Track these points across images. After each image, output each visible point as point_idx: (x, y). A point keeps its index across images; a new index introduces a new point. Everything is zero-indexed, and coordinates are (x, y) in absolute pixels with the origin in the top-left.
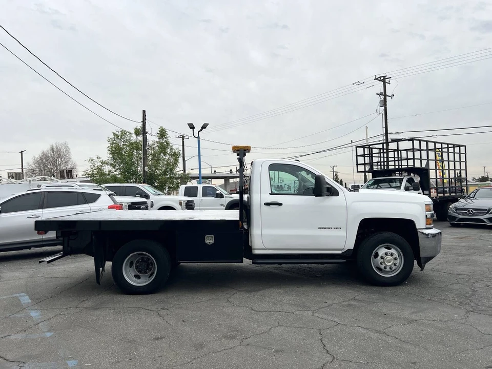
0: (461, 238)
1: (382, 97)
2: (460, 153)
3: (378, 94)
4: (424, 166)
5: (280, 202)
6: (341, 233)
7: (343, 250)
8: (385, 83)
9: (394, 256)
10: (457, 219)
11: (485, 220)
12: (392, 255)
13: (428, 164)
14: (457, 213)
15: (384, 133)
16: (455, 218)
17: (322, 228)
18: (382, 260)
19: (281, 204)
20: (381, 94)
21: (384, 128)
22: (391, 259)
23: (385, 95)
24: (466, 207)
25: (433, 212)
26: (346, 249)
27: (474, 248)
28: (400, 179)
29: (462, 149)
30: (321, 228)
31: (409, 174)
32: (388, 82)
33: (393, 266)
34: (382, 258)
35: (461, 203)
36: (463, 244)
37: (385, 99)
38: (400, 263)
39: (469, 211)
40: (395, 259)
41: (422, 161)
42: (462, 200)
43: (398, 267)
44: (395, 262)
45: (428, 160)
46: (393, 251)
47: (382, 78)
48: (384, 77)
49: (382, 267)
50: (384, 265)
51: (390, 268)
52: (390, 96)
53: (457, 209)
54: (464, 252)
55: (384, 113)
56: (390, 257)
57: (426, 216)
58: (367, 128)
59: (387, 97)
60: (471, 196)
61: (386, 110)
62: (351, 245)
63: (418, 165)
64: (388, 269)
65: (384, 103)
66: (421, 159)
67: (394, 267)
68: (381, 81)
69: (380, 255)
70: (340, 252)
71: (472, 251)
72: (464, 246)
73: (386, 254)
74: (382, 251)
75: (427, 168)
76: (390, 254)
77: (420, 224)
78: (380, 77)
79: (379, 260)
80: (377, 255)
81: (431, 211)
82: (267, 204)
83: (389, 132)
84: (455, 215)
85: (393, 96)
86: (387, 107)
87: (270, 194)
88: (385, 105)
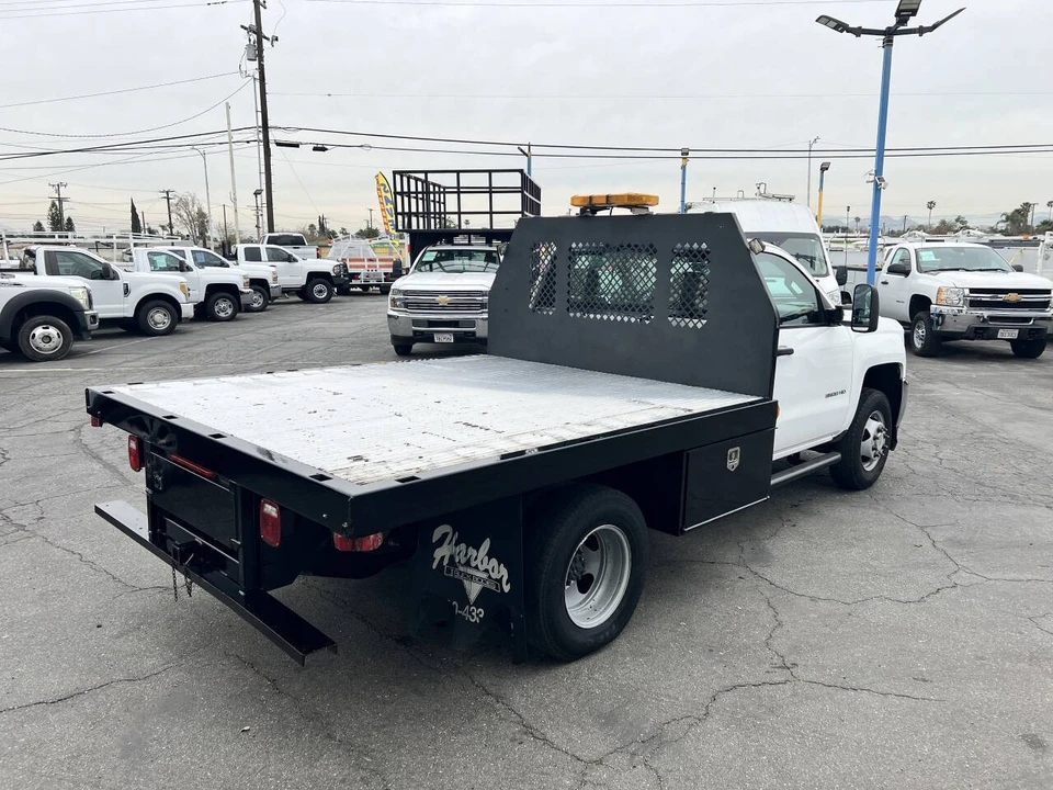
1: (254, 37)
3: (245, 28)
5: (789, 347)
7: (836, 433)
8: (257, 4)
15: (260, 124)
17: (829, 395)
20: (249, 30)
21: (260, 114)
23: (260, 36)
32: (262, 1)
34: (874, 438)
37: (260, 42)
50: (874, 452)
52: (268, 39)
55: (257, 76)
58: (228, 107)
59: (264, 40)
61: (261, 69)
65: (258, 53)
69: (872, 433)
70: (830, 439)
73: (879, 430)
74: (872, 426)
79: (871, 443)
80: (866, 435)
83: (270, 124)
85: (277, 40)
86: (265, 63)
88: (260, 57)
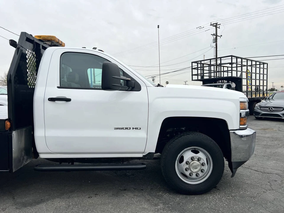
0: (265, 129)
1: (215, 37)
2: (264, 69)
3: (212, 35)
4: (239, 76)
5: (68, 97)
6: (141, 134)
7: (143, 153)
8: (216, 28)
9: (201, 162)
10: (261, 114)
11: (281, 115)
12: (199, 160)
13: (241, 75)
14: (261, 110)
16: (259, 113)
17: (119, 129)
18: (187, 166)
19: (68, 100)
20: (214, 35)
21: (215, 57)
22: (198, 165)
23: (217, 36)
24: (267, 106)
25: (248, 110)
26: (147, 152)
27: (277, 139)
28: (222, 85)
29: (265, 65)
30: (117, 129)
31: (228, 82)
32: (219, 27)
33: (200, 172)
34: (187, 163)
35: (263, 103)
36: (267, 135)
37: (216, 38)
38: (208, 169)
39: (269, 108)
40: (203, 165)
41: (238, 72)
42: (263, 101)
43: (205, 173)
44: (203, 168)
45: (242, 71)
46: (201, 155)
47: (215, 25)
48: (216, 24)
49: (187, 173)
50: (189, 172)
51: (197, 175)
53: (261, 107)
54: (269, 143)
55: (215, 47)
56: (196, 163)
57: (241, 114)
58: (204, 56)
59: (218, 37)
60: (270, 98)
61: (216, 45)
62: (152, 148)
63: (234, 75)
64: (194, 176)
65: (216, 41)
66: (237, 71)
67: (201, 174)
68: (215, 26)
69: (185, 159)
70: (141, 156)
71: (276, 142)
72: (268, 137)
73: (192, 159)
74: (188, 155)
75: (241, 77)
76: (196, 159)
77: (233, 124)
78: (214, 24)
79: (184, 165)
80: (181, 160)
81: (245, 109)
82: (52, 100)
84: (259, 111)
85: (222, 36)
86: (217, 43)
87: (58, 87)
88: (216, 42)
